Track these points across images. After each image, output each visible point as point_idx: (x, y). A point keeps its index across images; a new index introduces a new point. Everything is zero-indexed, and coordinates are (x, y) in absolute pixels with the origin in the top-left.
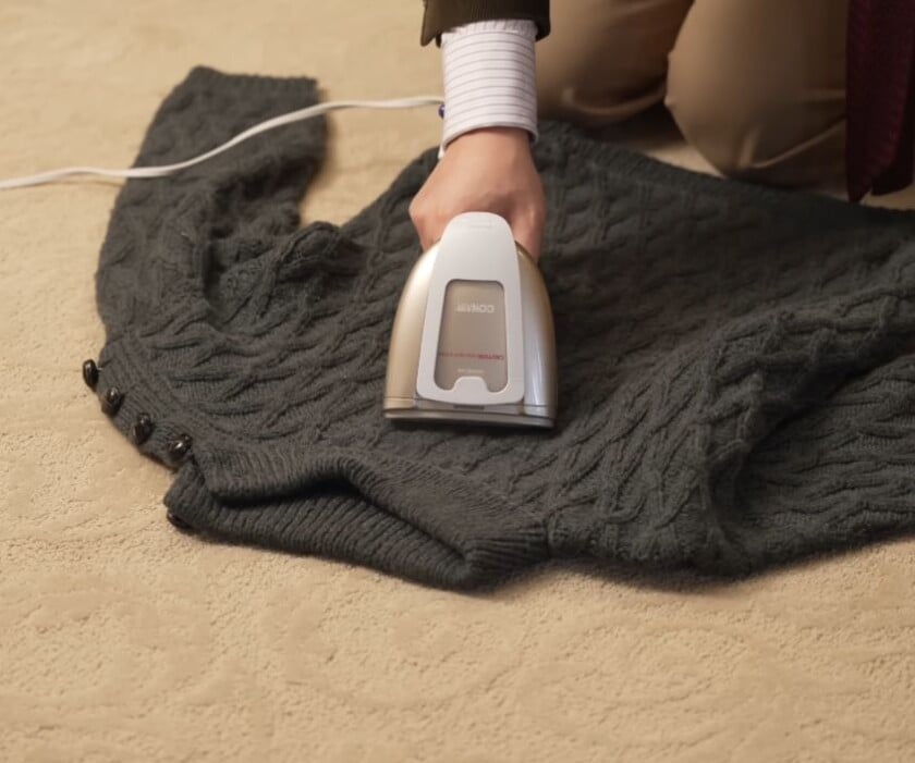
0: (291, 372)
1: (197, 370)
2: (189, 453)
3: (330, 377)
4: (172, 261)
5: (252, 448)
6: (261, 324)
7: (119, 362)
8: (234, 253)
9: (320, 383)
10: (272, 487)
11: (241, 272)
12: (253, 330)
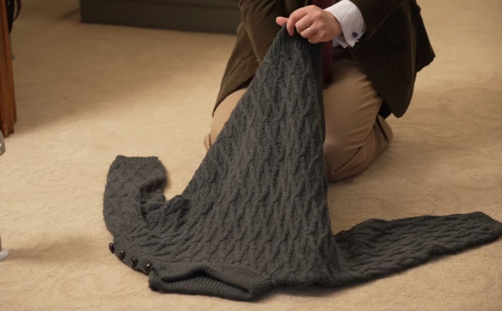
0: (176, 243)
1: (147, 242)
2: (152, 268)
3: (188, 243)
4: (132, 211)
5: (171, 264)
6: (163, 229)
7: (121, 243)
8: (149, 208)
9: (185, 245)
10: (181, 275)
11: (154, 213)
12: (161, 231)
